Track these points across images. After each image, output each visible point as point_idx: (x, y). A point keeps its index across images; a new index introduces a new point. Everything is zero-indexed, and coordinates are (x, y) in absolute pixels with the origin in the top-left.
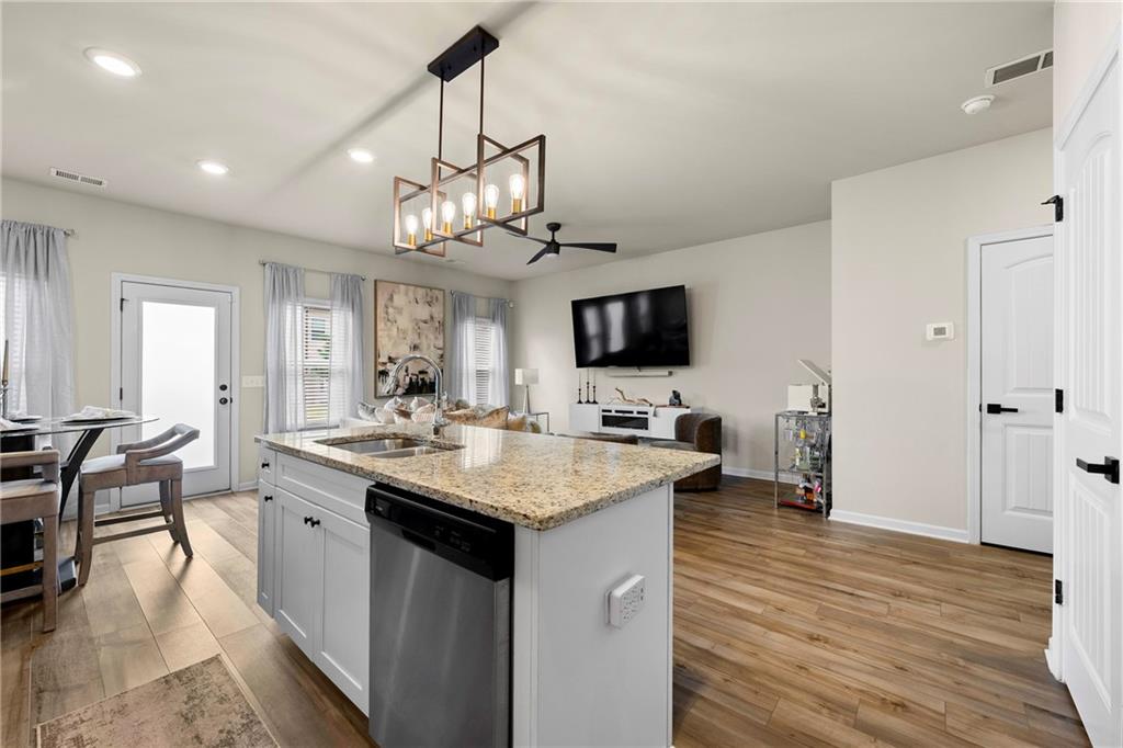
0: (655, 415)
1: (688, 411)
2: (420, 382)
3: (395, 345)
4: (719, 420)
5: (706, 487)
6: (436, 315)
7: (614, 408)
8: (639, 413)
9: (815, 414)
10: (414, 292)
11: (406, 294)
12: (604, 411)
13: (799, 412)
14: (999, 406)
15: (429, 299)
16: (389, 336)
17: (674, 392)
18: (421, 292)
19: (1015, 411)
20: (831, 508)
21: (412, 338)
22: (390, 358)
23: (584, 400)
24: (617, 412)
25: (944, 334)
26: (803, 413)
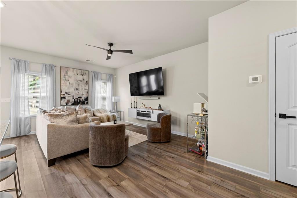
0: (152, 113)
1: (162, 112)
2: (79, 101)
3: (68, 88)
4: (170, 116)
5: (163, 141)
6: (85, 79)
7: (140, 110)
8: (148, 112)
9: (202, 115)
10: (76, 71)
11: (73, 71)
12: (138, 111)
13: (196, 114)
14: (285, 115)
15: (82, 74)
16: (66, 86)
17: (159, 105)
18: (79, 71)
19: (294, 117)
20: (208, 155)
21: (75, 86)
22: (66, 93)
23: (133, 107)
24: (141, 111)
25: (258, 80)
26: (198, 114)
